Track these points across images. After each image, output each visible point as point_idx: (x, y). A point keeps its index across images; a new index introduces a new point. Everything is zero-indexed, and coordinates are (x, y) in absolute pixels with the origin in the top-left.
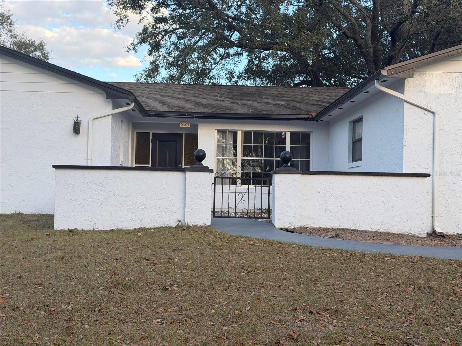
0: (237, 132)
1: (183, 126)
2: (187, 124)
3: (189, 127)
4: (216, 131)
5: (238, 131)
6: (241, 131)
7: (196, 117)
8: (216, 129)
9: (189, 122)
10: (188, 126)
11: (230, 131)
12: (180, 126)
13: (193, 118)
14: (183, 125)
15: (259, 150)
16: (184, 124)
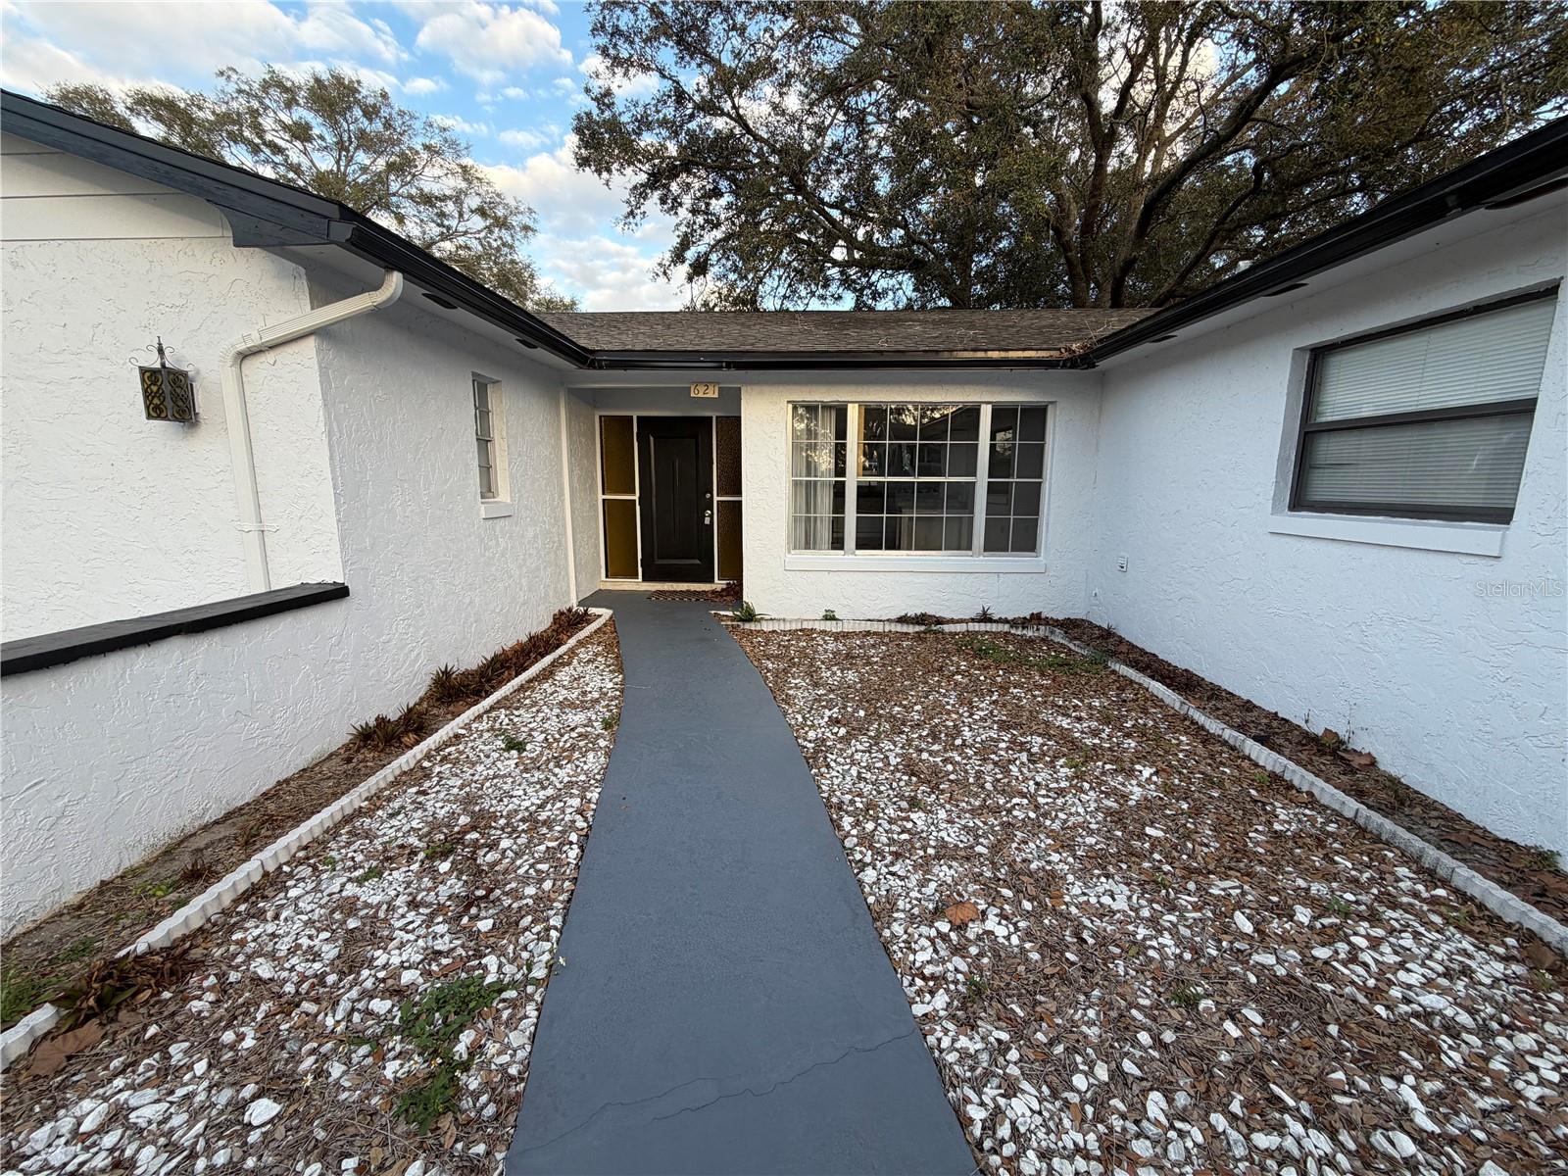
0: (846, 410)
1: (701, 395)
2: (711, 388)
3: (716, 396)
4: (790, 406)
5: (850, 406)
6: (857, 405)
7: (729, 366)
8: (789, 402)
9: (714, 383)
10: (713, 393)
11: (827, 407)
12: (692, 395)
13: (721, 367)
14: (699, 392)
15: (906, 456)
16: (702, 389)
